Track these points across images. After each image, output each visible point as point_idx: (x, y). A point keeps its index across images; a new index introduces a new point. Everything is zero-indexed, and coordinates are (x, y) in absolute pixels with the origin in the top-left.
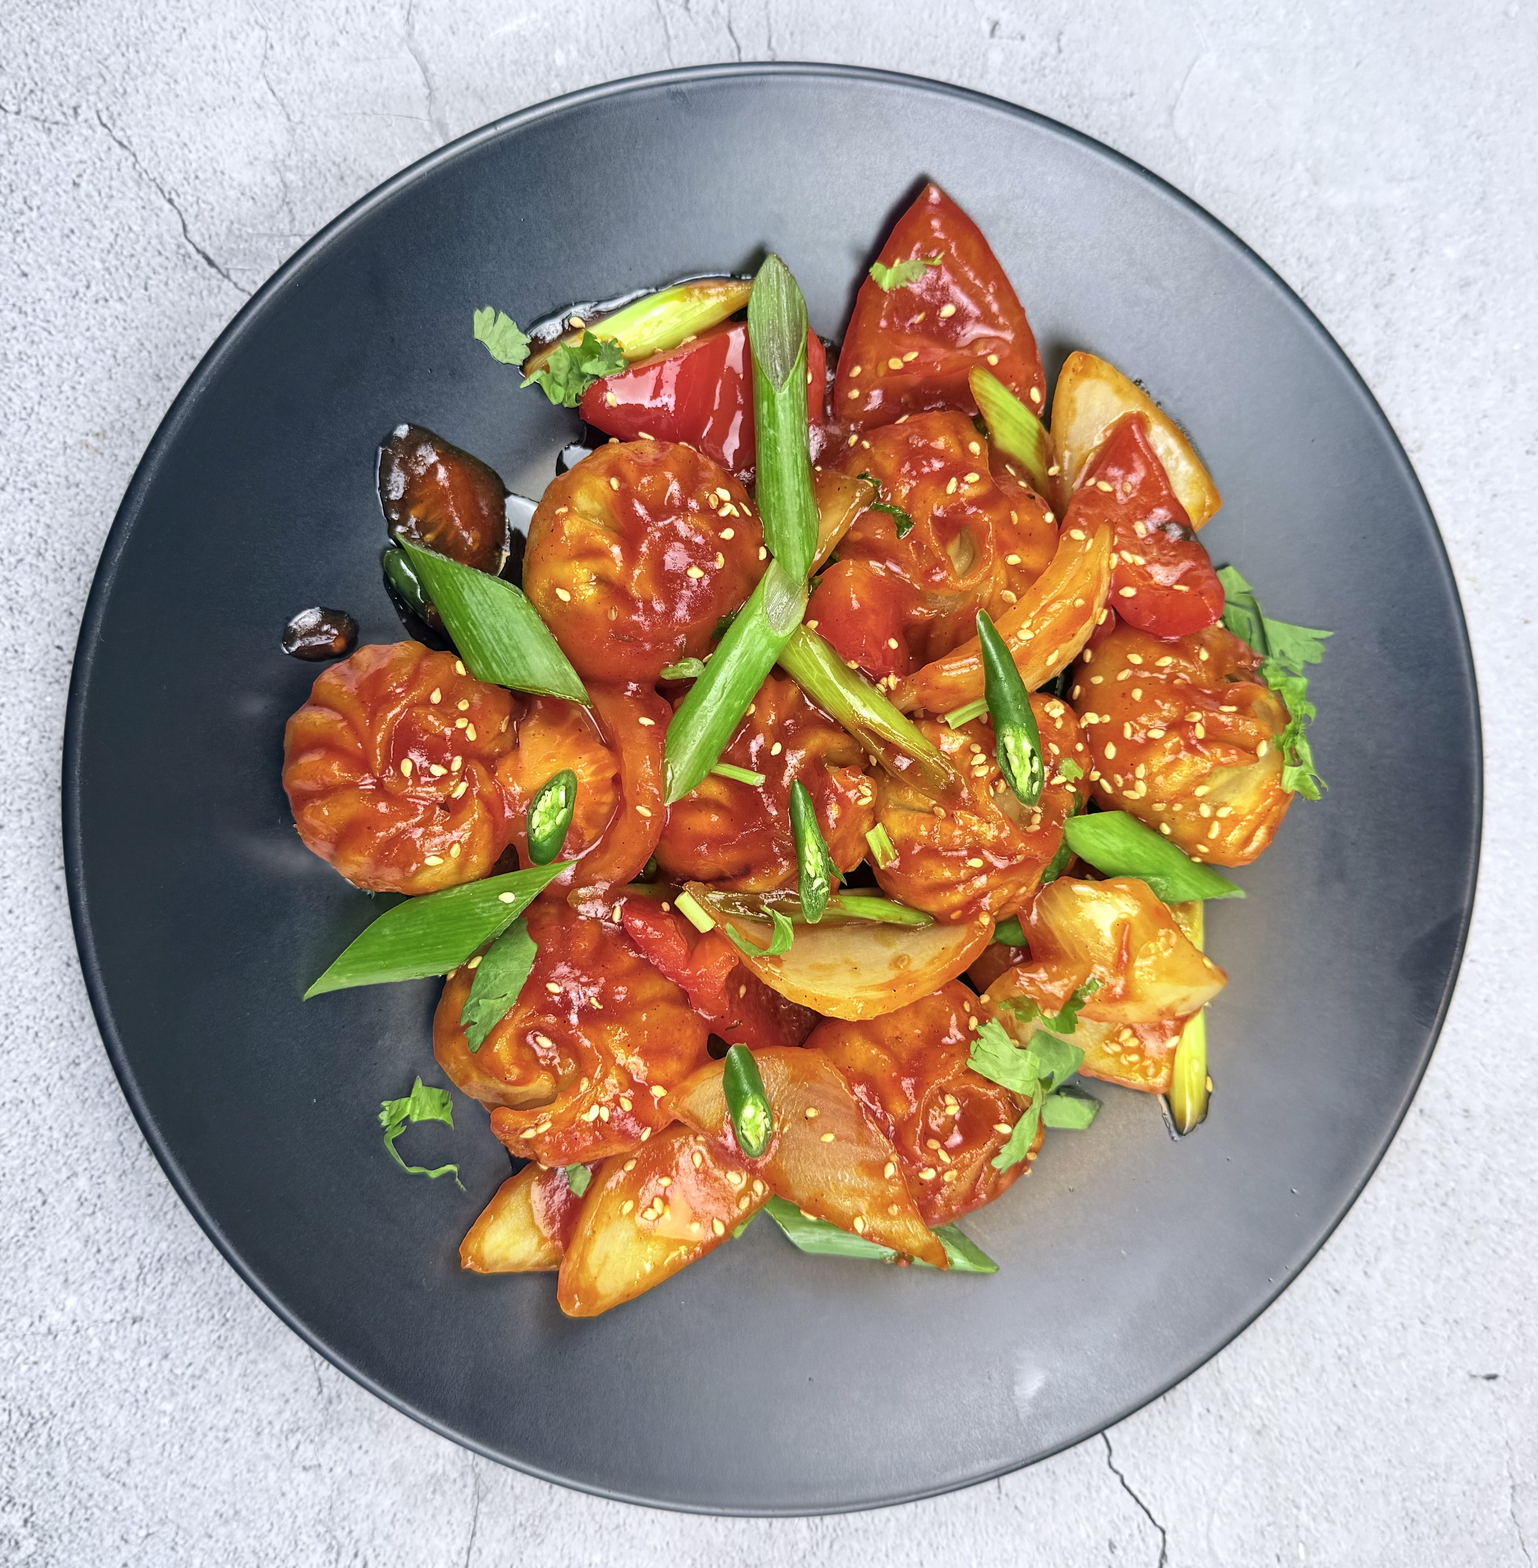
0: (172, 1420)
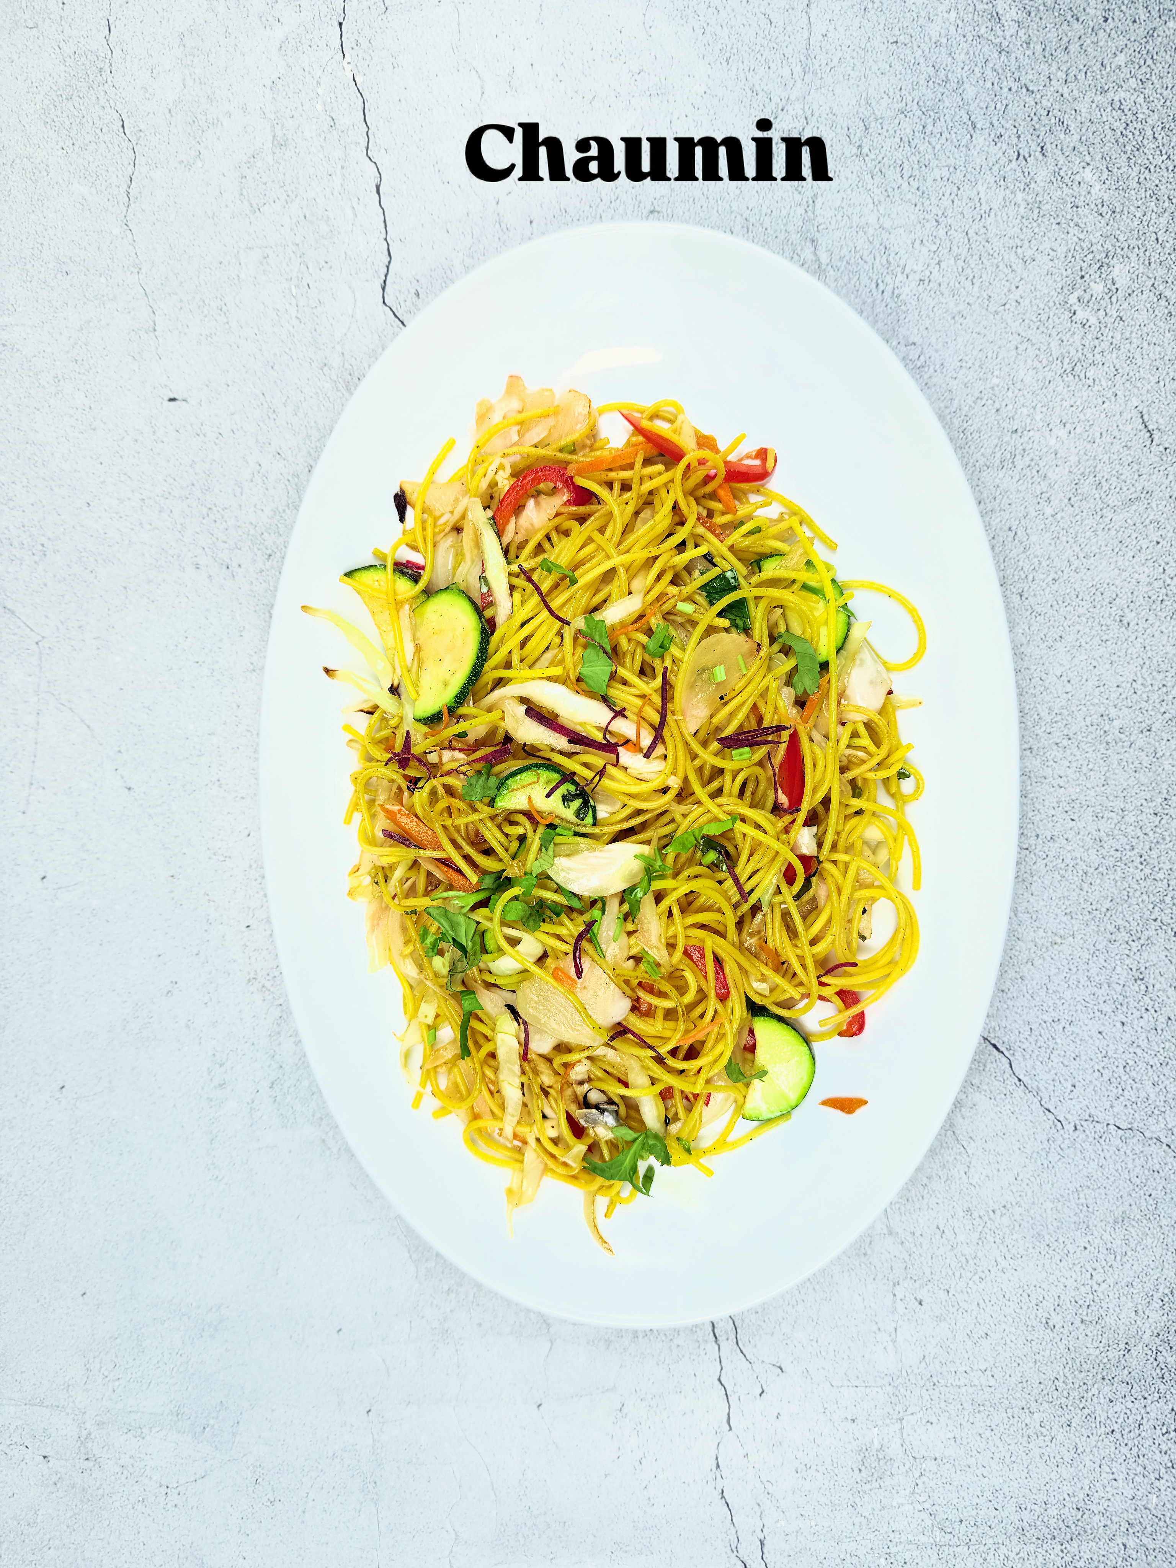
0: (992, 373)
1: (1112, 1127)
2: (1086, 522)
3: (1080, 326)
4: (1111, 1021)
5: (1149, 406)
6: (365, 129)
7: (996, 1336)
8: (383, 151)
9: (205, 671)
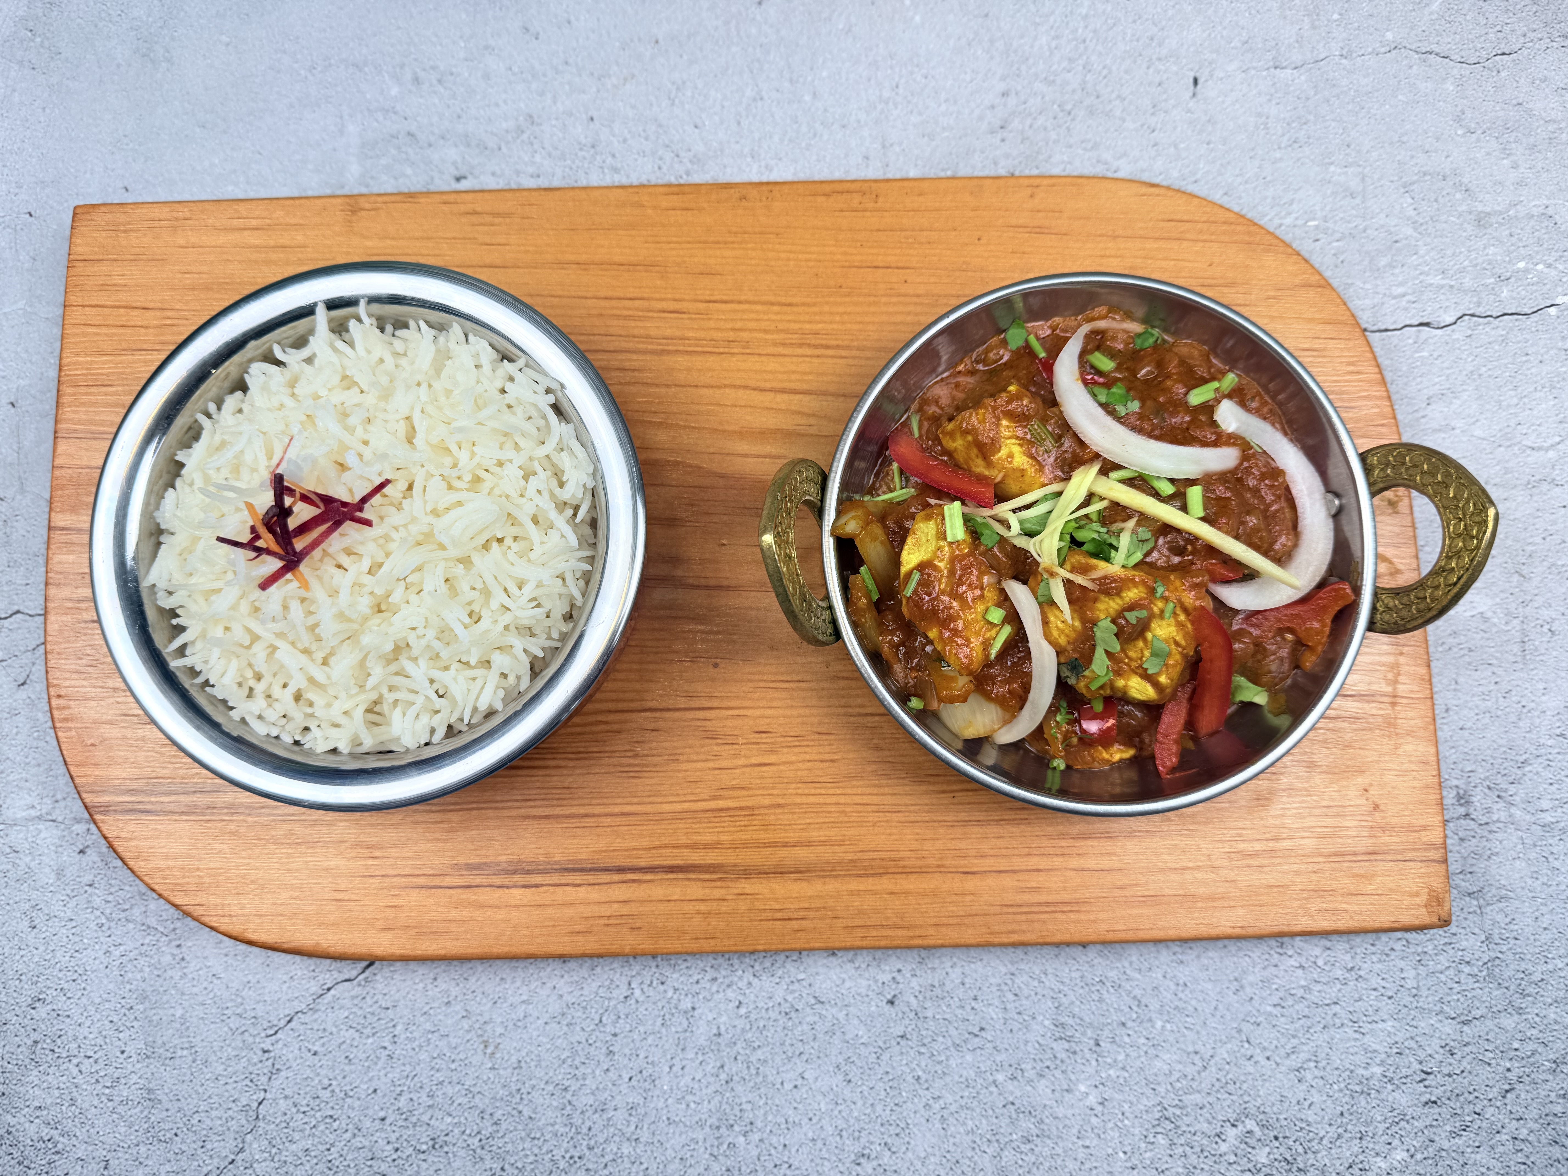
1: (262, 1094)
2: (984, 1121)
3: (1218, 1131)
4: (388, 1105)
6: (1495, 314)
7: (31, 938)
8: (1469, 332)
9: (886, 94)
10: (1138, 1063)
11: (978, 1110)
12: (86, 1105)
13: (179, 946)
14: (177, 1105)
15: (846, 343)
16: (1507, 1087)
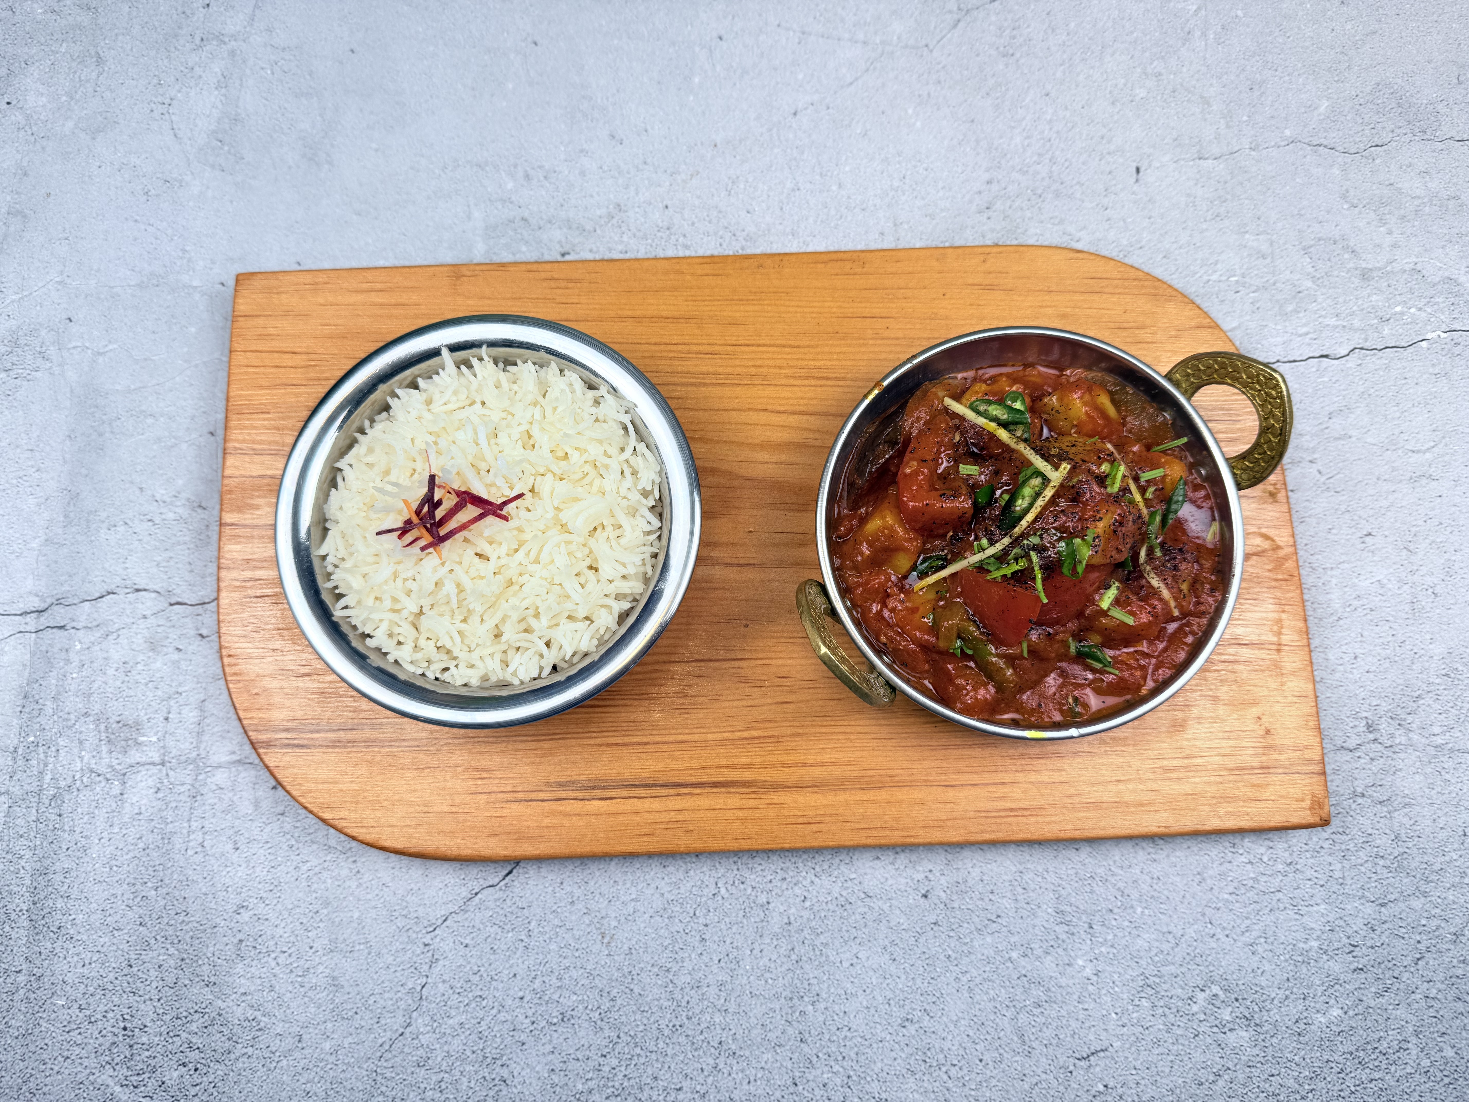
1: (424, 980)
2: (1003, 991)
3: (1190, 995)
4: (525, 986)
5: (1113, 1058)
6: (1379, 347)
7: (235, 857)
8: (1360, 362)
9: (896, 184)
10: (1124, 942)
11: (998, 982)
12: (283, 991)
13: (355, 861)
14: (356, 989)
15: (842, 375)
16: (1418, 956)
